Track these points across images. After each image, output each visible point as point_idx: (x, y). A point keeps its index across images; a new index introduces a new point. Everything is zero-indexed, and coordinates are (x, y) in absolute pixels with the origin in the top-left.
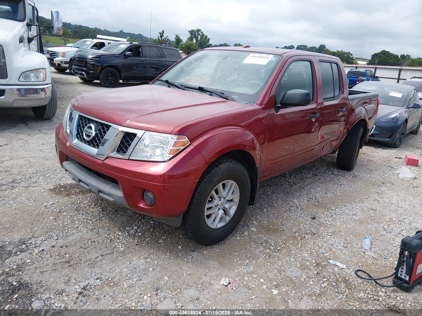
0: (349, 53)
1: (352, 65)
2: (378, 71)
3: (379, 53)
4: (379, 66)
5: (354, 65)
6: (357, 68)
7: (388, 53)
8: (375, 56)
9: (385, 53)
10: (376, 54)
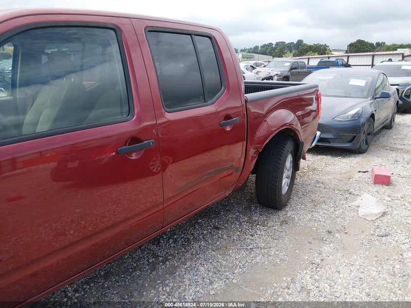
0: (325, 45)
1: (324, 56)
2: (350, 59)
3: (355, 43)
4: (352, 54)
5: (326, 56)
6: (329, 58)
7: (363, 41)
8: (351, 45)
9: (360, 42)
10: (352, 44)
